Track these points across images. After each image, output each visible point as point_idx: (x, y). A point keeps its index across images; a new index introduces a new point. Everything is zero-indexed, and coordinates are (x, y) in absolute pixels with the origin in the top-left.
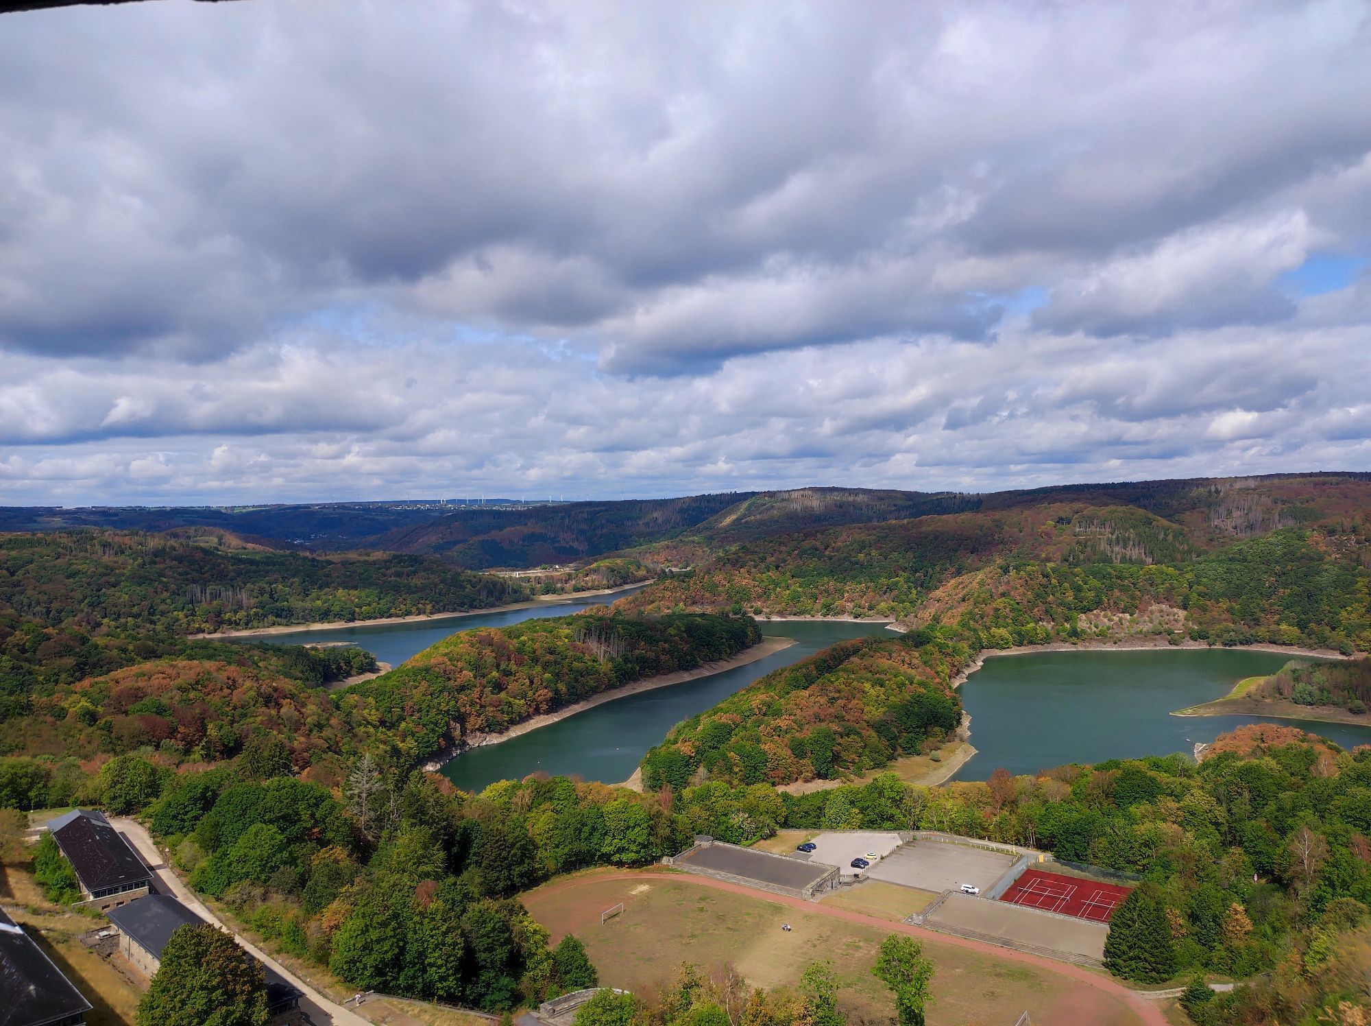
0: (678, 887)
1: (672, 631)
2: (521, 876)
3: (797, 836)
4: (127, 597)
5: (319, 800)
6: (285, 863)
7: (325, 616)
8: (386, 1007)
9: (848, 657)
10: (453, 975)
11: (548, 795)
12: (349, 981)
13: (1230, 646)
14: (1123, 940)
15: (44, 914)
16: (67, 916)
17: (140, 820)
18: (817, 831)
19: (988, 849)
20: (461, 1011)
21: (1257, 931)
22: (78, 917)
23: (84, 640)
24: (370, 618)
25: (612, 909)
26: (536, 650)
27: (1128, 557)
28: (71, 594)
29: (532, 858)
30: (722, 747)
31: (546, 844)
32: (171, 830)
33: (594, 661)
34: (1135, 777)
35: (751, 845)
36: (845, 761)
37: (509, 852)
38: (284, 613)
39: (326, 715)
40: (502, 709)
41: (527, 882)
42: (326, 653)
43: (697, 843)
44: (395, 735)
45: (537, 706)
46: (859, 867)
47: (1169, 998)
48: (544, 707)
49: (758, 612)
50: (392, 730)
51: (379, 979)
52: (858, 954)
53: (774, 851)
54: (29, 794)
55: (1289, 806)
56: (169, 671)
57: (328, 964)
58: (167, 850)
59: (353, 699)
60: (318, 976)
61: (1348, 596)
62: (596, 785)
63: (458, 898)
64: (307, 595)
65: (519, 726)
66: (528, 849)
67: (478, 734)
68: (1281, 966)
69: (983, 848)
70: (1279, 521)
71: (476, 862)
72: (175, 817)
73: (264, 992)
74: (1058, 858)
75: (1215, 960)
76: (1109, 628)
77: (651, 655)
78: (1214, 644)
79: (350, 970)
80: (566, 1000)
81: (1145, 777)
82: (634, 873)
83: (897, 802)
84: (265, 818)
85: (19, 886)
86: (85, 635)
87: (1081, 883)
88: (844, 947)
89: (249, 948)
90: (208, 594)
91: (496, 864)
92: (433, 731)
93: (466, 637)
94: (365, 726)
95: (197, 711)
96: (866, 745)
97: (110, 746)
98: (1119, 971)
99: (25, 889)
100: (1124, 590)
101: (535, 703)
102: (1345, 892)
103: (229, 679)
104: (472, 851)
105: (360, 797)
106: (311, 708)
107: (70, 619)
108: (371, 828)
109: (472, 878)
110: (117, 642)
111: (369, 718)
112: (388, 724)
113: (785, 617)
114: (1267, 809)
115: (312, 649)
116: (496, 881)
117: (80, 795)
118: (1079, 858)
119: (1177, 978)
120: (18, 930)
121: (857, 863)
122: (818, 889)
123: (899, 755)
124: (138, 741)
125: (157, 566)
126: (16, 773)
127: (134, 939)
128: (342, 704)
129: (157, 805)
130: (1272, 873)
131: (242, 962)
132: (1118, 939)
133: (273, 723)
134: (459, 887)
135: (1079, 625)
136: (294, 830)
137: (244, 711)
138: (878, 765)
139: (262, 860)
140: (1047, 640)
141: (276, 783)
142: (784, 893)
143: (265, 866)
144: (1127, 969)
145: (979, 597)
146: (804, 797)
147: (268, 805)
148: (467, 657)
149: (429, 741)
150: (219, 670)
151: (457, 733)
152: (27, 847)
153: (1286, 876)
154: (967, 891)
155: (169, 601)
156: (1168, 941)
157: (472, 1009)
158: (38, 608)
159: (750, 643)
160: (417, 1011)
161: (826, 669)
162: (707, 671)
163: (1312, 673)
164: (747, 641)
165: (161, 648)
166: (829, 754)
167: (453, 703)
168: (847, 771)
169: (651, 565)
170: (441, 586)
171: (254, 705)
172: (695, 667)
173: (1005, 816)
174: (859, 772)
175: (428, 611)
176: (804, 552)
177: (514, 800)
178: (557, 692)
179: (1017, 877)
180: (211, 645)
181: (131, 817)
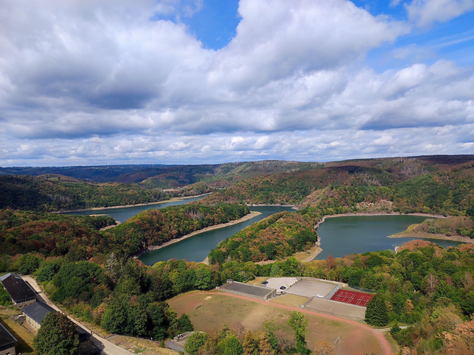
0: (221, 296)
2: (167, 294)
3: (262, 279)
4: (26, 199)
5: (96, 269)
6: (84, 290)
7: (97, 205)
8: (121, 339)
9: (279, 218)
11: (176, 266)
13: (407, 214)
14: (371, 312)
16: (7, 310)
17: (32, 276)
18: (268, 277)
19: (326, 282)
20: (147, 340)
22: (11, 310)
23: (11, 214)
24: (113, 206)
27: (373, 184)
28: (6, 198)
29: (171, 288)
30: (236, 249)
32: (43, 279)
33: (192, 220)
35: (246, 282)
36: (278, 254)
37: (163, 286)
38: (82, 204)
39: (98, 240)
41: (169, 296)
42: (98, 218)
43: (228, 282)
44: (122, 247)
46: (283, 289)
47: (386, 331)
48: (175, 236)
49: (248, 203)
50: (121, 245)
52: (282, 319)
55: (426, 267)
56: (42, 224)
57: (100, 325)
58: (42, 287)
60: (96, 329)
61: (446, 197)
62: (193, 263)
64: (91, 198)
65: (166, 243)
66: (170, 285)
67: (152, 246)
68: (423, 320)
69: (324, 282)
70: (424, 172)
71: (152, 289)
72: (45, 275)
74: (350, 285)
77: (211, 218)
78: (401, 213)
79: (108, 327)
81: (379, 257)
82: (207, 292)
83: (295, 267)
89: (72, 320)
90: (55, 198)
92: (136, 245)
94: (112, 243)
95: (52, 238)
96: (285, 248)
101: (171, 235)
102: (444, 295)
103: (63, 227)
104: (150, 286)
105: (110, 267)
106: (93, 237)
108: (114, 278)
109: (150, 294)
110: (23, 215)
112: (120, 243)
114: (418, 268)
115: (93, 216)
117: (11, 268)
121: (281, 288)
122: (269, 297)
123: (296, 251)
125: (37, 188)
127: (31, 317)
129: (39, 271)
130: (420, 289)
131: (70, 324)
132: (369, 312)
133: (80, 242)
134: (145, 298)
138: (289, 255)
140: (346, 212)
142: (257, 298)
146: (264, 266)
149: (134, 248)
150: (60, 224)
151: (144, 246)
154: (319, 297)
155: (41, 200)
156: (386, 312)
159: (246, 214)
160: (131, 340)
161: (271, 222)
162: (230, 224)
163: (434, 222)
164: (245, 213)
165: (38, 217)
166: (272, 251)
167: (142, 235)
168: (278, 257)
169: (211, 187)
170: (138, 194)
171: (72, 236)
172: (227, 222)
173: (332, 271)
174: (283, 257)
175: (133, 203)
176: (264, 182)
177: (164, 268)
178: (179, 231)
179: (336, 292)
180: (56, 216)
181: (29, 275)
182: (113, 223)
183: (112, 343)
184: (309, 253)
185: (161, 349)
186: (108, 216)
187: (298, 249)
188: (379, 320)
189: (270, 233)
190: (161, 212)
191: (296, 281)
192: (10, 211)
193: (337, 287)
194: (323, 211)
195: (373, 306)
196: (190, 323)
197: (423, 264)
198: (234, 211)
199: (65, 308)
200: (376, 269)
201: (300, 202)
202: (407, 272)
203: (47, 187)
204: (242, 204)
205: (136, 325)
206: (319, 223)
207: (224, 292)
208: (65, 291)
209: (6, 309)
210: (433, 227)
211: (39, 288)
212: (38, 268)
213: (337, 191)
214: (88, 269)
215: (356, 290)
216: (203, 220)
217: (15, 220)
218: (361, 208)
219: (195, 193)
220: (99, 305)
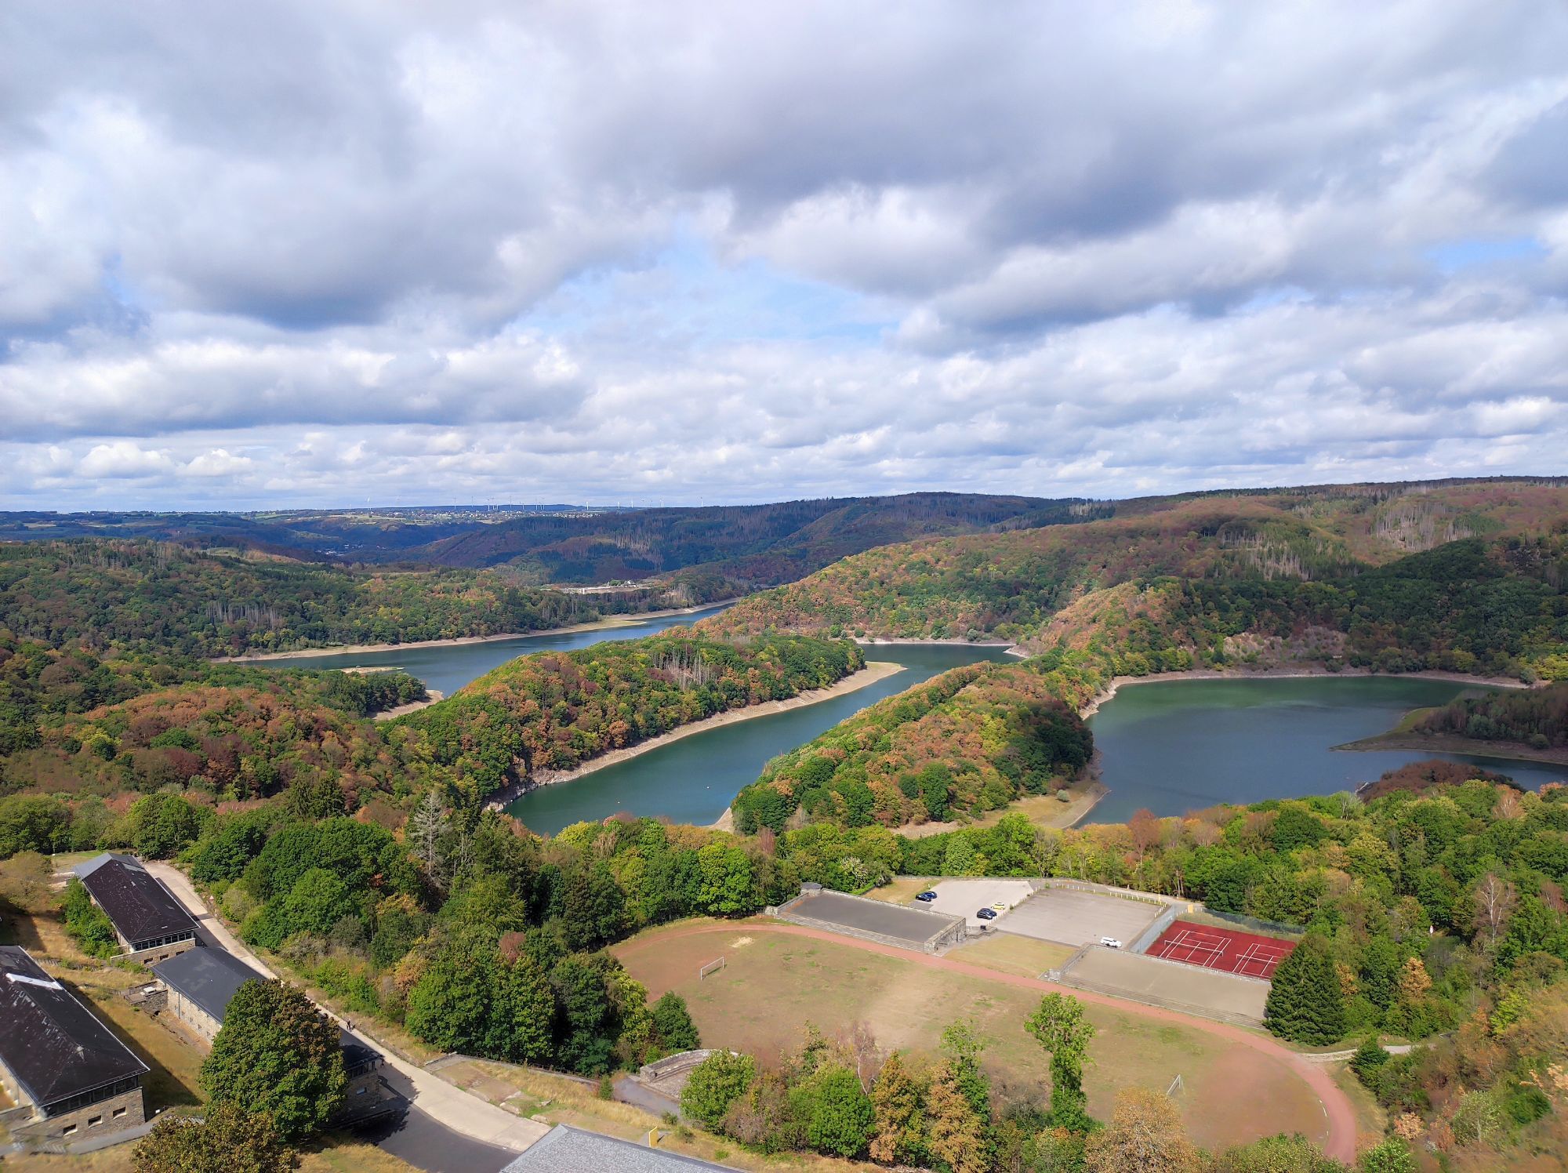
0: (784, 938)
1: (763, 655)
2: (608, 927)
3: (916, 883)
4: (138, 614)
5: (380, 844)
6: (348, 912)
7: (364, 637)
8: (472, 1070)
9: (964, 684)
10: (543, 1034)
11: (633, 838)
12: (429, 1042)
13: (1396, 673)
14: (1287, 997)
15: (81, 969)
16: (106, 970)
17: (177, 865)
18: (937, 879)
19: (1130, 898)
20: (554, 1075)
21: (1437, 988)
22: (119, 971)
23: (93, 664)
24: (417, 640)
25: (712, 964)
26: (610, 676)
27: (1281, 572)
28: (74, 612)
29: (620, 907)
30: (824, 785)
31: (634, 892)
32: (214, 876)
33: (675, 689)
34: (1296, 818)
35: (864, 893)
36: (963, 801)
37: (594, 901)
38: (319, 634)
39: (373, 749)
40: (572, 743)
41: (614, 933)
42: (369, 679)
43: (803, 891)
44: (451, 772)
45: (612, 739)
46: (987, 918)
47: (1338, 1061)
48: (619, 741)
49: (861, 635)
50: (448, 766)
51: (463, 1040)
52: (989, 1014)
53: (890, 900)
54: (50, 835)
55: (1469, 850)
56: (195, 698)
57: (403, 1023)
58: (212, 898)
59: (404, 731)
60: (394, 1037)
61: (1531, 617)
62: (687, 827)
63: (543, 951)
64: (344, 614)
65: (591, 762)
66: (614, 898)
67: (545, 770)
68: (1465, 1026)
69: (1124, 897)
70: (1454, 533)
71: (558, 912)
72: (218, 861)
73: (339, 1054)
74: (1209, 908)
75: (1389, 1019)
76: (1258, 653)
77: (740, 683)
78: (1377, 671)
79: (430, 1030)
80: (668, 1064)
81: (1308, 818)
82: (735, 925)
83: (1027, 846)
84: (322, 862)
85: (49, 937)
86: (94, 657)
87: (1236, 935)
88: (973, 1005)
90: (230, 612)
91: (580, 914)
92: (495, 767)
93: (529, 662)
94: (418, 762)
95: (229, 744)
96: (985, 785)
97: (132, 784)
98: (1281, 1031)
99: (56, 940)
100: (1275, 609)
101: (609, 736)
102: (1536, 945)
103: (262, 708)
104: (553, 900)
105: (425, 839)
106: (356, 742)
107: (74, 640)
108: (439, 874)
109: (554, 928)
110: (130, 666)
111: (422, 753)
112: (443, 760)
113: (892, 641)
114: (1443, 855)
115: (353, 674)
116: (580, 933)
117: (107, 836)
118: (1234, 907)
119: (1345, 1040)
120: (56, 986)
121: (982, 915)
122: (943, 941)
123: (1022, 795)
124: (163, 778)
125: (170, 580)
126: (33, 813)
127: (185, 995)
128: (390, 737)
129: (196, 848)
130: (1450, 924)
131: (315, 1020)
132: (1281, 997)
133: (317, 757)
134: (543, 940)
135: (1225, 649)
136: (354, 876)
137: (280, 744)
138: (998, 806)
139: (322, 909)
140: (1188, 666)
141: (330, 825)
142: (903, 947)
143: (325, 915)
144: (1291, 1030)
145: (1111, 617)
146: (923, 841)
147: (325, 848)
148: (530, 684)
149: (489, 779)
150: (251, 697)
151: (521, 770)
152: (54, 895)
153: (1466, 928)
154: (1108, 945)
155: (185, 620)
156: (1337, 999)
157: (565, 1072)
158: (36, 628)
159: (852, 670)
160: (506, 1074)
161: (939, 698)
162: (803, 700)
163: (1488, 703)
164: (848, 667)
165: (181, 673)
166: (944, 793)
167: (515, 736)
168: (964, 812)
169: (737, 581)
170: (497, 604)
171: (292, 738)
172: (790, 696)
173: (1150, 862)
174: (978, 813)
175: (483, 632)
176: (912, 566)
177: (595, 843)
178: (634, 724)
179: (1164, 929)
180: (238, 670)
181: (167, 861)
182: (419, 695)
183: (445, 1083)
184: (1065, 801)
185: (602, 1104)
186: (401, 673)
187: (1029, 788)
188: (1313, 1025)
189: (937, 733)
190: (575, 663)
191: (1031, 891)
192: (89, 653)
193: (1169, 912)
194: (1111, 663)
195: (1295, 979)
196: (688, 1024)
197: (1460, 840)
198: (814, 660)
199: (287, 968)
200: (1297, 855)
201: (1034, 631)
202: (1403, 867)
203: (205, 577)
204: (838, 639)
205: (520, 1024)
206: (1097, 702)
207: (794, 924)
208: (285, 915)
209: (102, 966)
210: (1484, 719)
211: (201, 901)
212: (196, 839)
213: (1159, 597)
214: (354, 844)
215: (1230, 923)
216: (712, 688)
217: (107, 685)
218: (1238, 654)
219: (684, 600)
220: (398, 960)
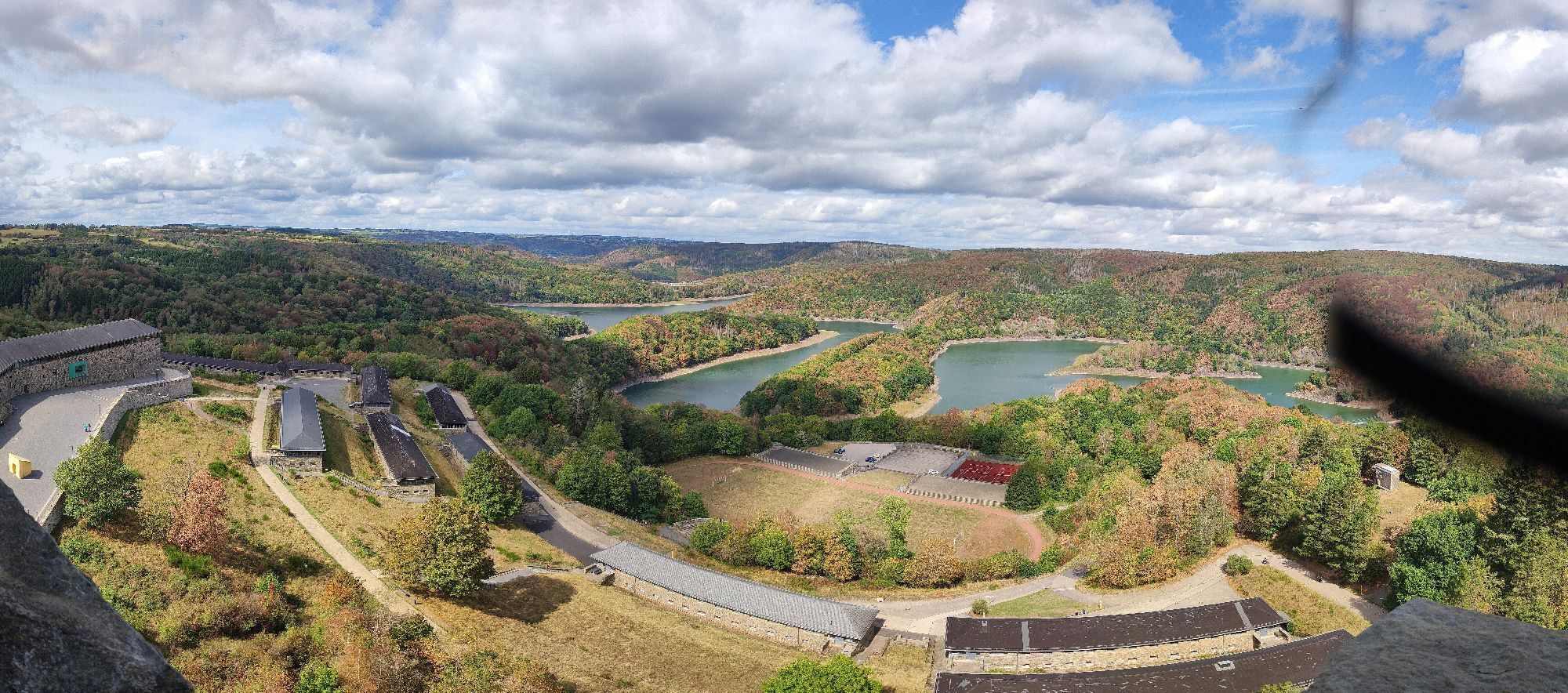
1: (763, 324)
3: (835, 445)
6: (535, 430)
8: (585, 511)
9: (870, 343)
10: (624, 501)
12: (566, 495)
13: (1075, 338)
14: (1015, 492)
15: (420, 430)
17: (464, 395)
18: (846, 443)
20: (627, 520)
21: (1080, 480)
22: (434, 435)
24: (586, 303)
25: (720, 480)
26: (681, 330)
30: (791, 394)
31: (681, 441)
32: (478, 403)
33: (715, 340)
34: (1026, 409)
35: (806, 449)
39: (560, 354)
40: (659, 363)
43: (773, 447)
44: (597, 370)
45: (681, 363)
46: (871, 462)
47: (1037, 517)
48: (684, 364)
50: (596, 367)
51: (583, 497)
52: (868, 508)
53: (821, 453)
54: (416, 372)
56: (482, 321)
57: (555, 484)
58: (476, 412)
59: (576, 347)
60: (549, 489)
63: (628, 463)
65: (669, 373)
66: (671, 442)
69: (943, 450)
70: (1100, 273)
72: (481, 396)
73: (521, 491)
74: (983, 453)
75: (1059, 496)
76: (1016, 329)
78: (1067, 338)
80: (689, 523)
82: (734, 461)
84: (526, 405)
85: (409, 413)
86: (444, 297)
87: (994, 465)
88: (860, 504)
91: (651, 448)
93: (641, 319)
94: (581, 363)
95: (495, 344)
96: (878, 395)
97: (452, 355)
98: (1011, 506)
99: (411, 416)
100: (1024, 308)
101: (679, 361)
105: (576, 401)
109: (637, 454)
111: (583, 359)
112: (594, 364)
113: (833, 319)
114: (1088, 420)
116: (651, 457)
117: (438, 377)
118: (994, 452)
119: (1041, 507)
120: (409, 435)
121: (869, 460)
124: (465, 355)
127: (460, 452)
128: (569, 349)
129: (472, 389)
130: (1088, 451)
131: (511, 474)
132: (1012, 492)
135: (1000, 328)
136: (540, 413)
137: (517, 347)
139: (524, 426)
141: (532, 388)
143: (525, 429)
144: (1015, 505)
145: (947, 310)
146: (840, 424)
147: (528, 398)
148: (640, 331)
152: (413, 397)
153: (1095, 452)
154: (932, 473)
156: (1037, 490)
157: (633, 520)
160: (603, 516)
161: (856, 350)
163: (1111, 351)
164: (809, 333)
170: (627, 288)
179: (960, 465)
181: (459, 393)
182: (585, 330)
183: (572, 514)
184: (919, 403)
185: (650, 536)
186: (578, 318)
187: (901, 397)
188: (1027, 503)
189: (853, 368)
190: (663, 322)
191: (894, 449)
192: (442, 295)
193: (963, 457)
194: (946, 334)
195: (1019, 483)
196: (703, 506)
197: (1094, 414)
198: (791, 328)
199: (505, 450)
200: (1025, 426)
201: (908, 317)
202: (1071, 428)
204: (805, 317)
205: (612, 495)
206: (938, 354)
207: (766, 462)
208: (506, 426)
209: (428, 431)
210: (1109, 359)
211: (471, 413)
212: (473, 385)
213: (970, 301)
214: (542, 398)
215: (992, 459)
216: (735, 340)
217: (448, 310)
218: (1006, 330)
219: (724, 292)
220: (555, 455)
